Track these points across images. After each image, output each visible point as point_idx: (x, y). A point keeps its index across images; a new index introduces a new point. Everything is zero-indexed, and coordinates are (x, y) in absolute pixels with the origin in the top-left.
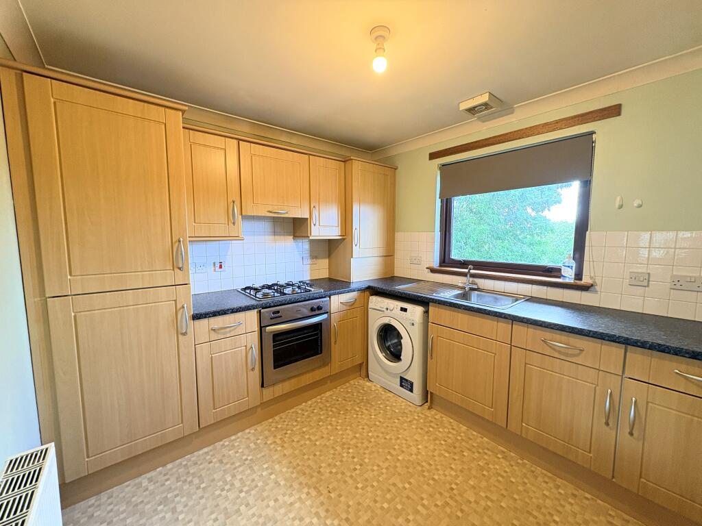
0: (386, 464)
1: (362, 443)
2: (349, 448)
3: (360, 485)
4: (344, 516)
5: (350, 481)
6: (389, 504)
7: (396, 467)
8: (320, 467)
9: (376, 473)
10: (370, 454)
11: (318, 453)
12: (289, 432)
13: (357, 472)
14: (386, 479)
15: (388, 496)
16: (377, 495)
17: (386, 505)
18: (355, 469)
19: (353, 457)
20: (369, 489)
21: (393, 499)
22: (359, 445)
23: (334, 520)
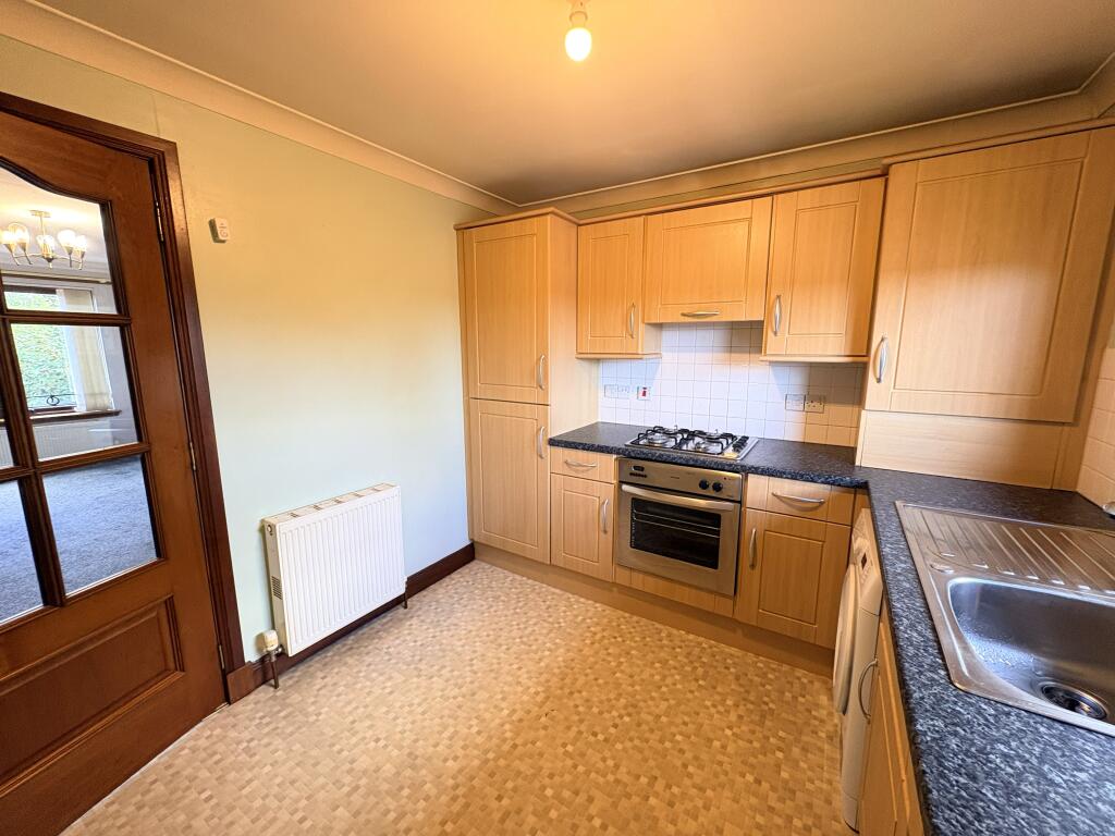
0: (626, 778)
1: (652, 731)
2: (629, 715)
3: (570, 748)
4: (519, 741)
5: (572, 733)
6: (553, 797)
7: (628, 796)
8: (580, 692)
9: (601, 765)
10: (635, 748)
11: (601, 681)
12: (619, 639)
13: (592, 739)
14: (597, 783)
15: (566, 794)
16: (562, 776)
17: (549, 792)
18: (595, 734)
19: (616, 726)
20: (569, 762)
21: (562, 801)
22: (644, 727)
23: (511, 731)
